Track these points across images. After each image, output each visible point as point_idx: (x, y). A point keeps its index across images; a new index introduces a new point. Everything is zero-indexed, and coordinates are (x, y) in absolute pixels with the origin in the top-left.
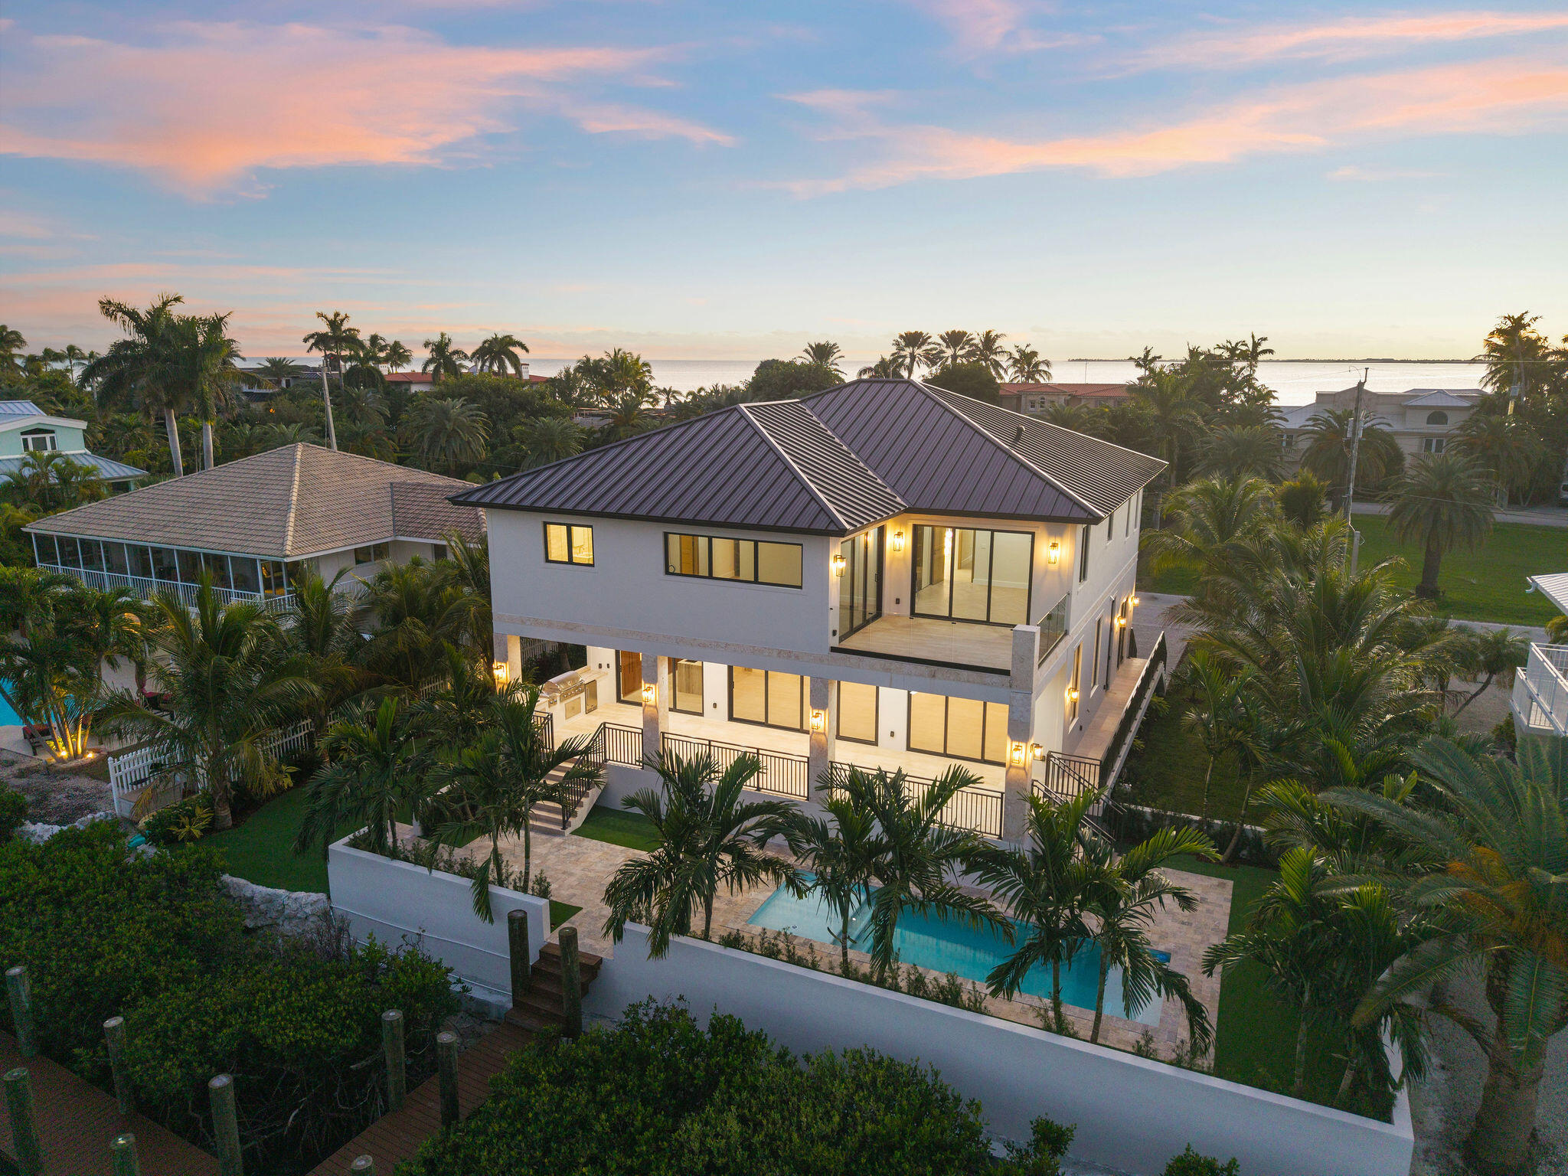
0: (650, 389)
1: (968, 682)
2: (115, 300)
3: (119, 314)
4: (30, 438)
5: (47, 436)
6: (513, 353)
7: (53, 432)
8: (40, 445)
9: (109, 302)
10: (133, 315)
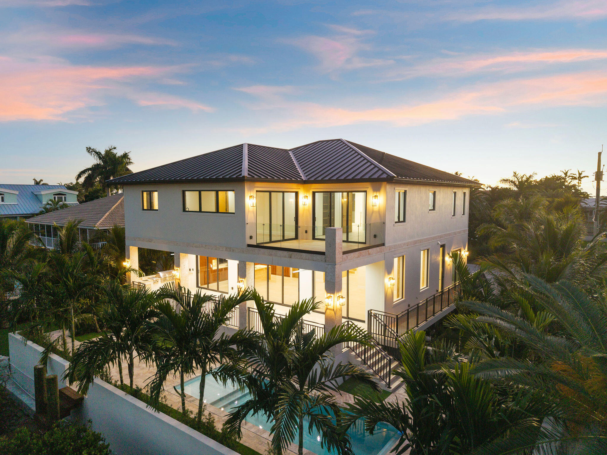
1: (306, 259)
2: (92, 148)
3: (93, 153)
4: (56, 196)
5: (63, 196)
7: (65, 195)
8: (60, 200)
9: (90, 148)
10: (98, 154)
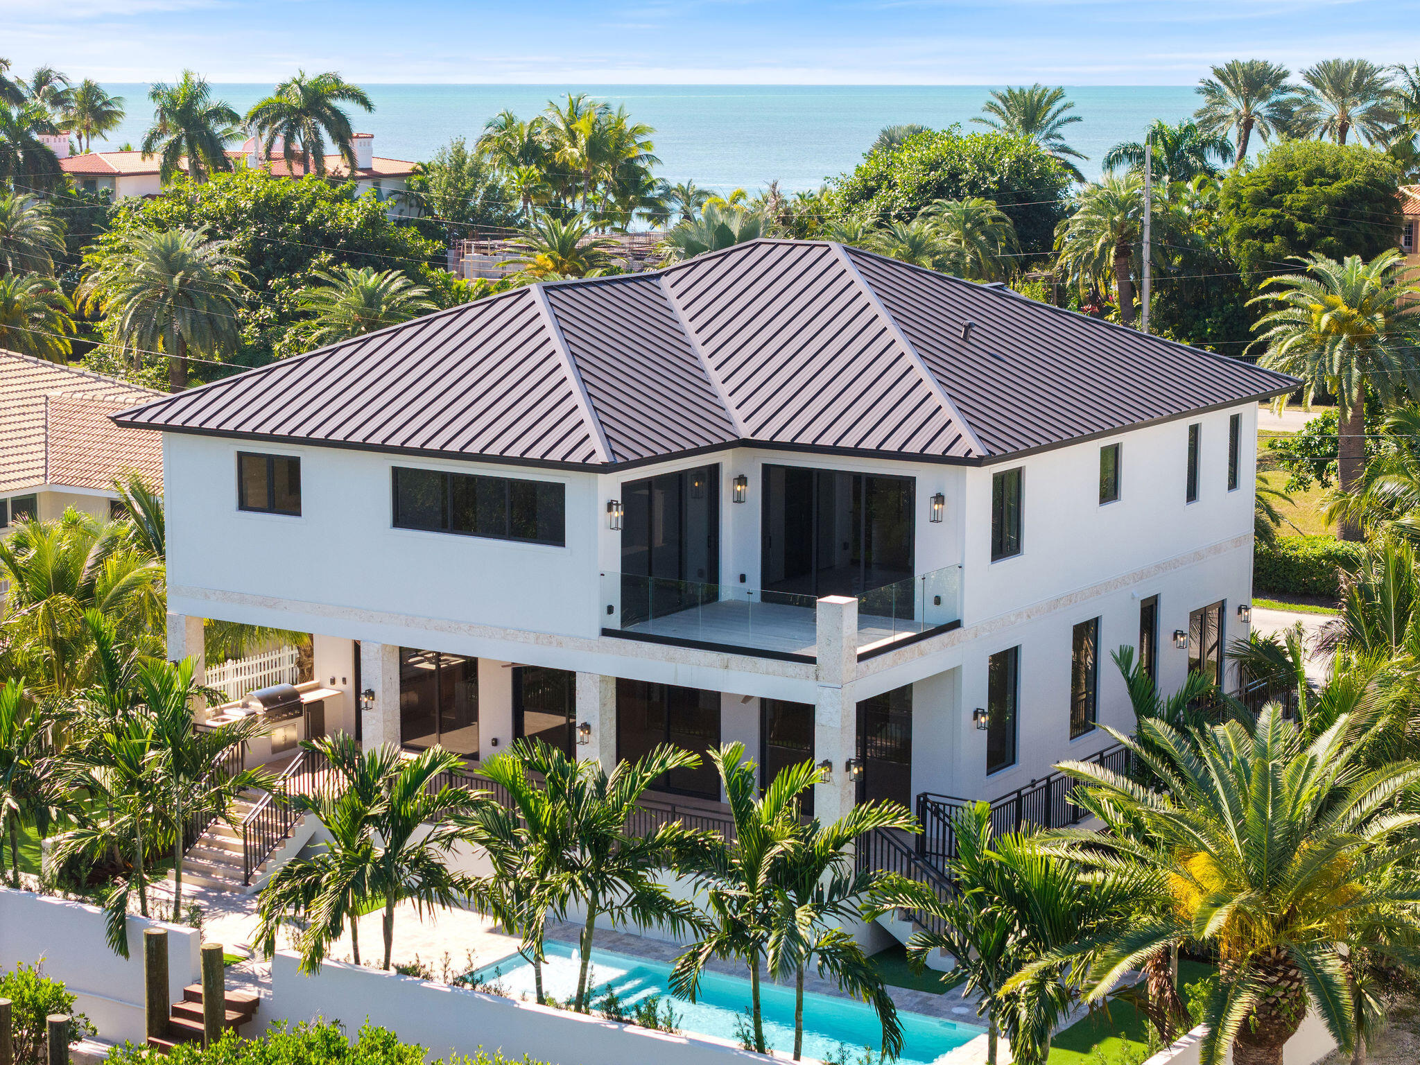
0: (650, 186)
6: (335, 112)
